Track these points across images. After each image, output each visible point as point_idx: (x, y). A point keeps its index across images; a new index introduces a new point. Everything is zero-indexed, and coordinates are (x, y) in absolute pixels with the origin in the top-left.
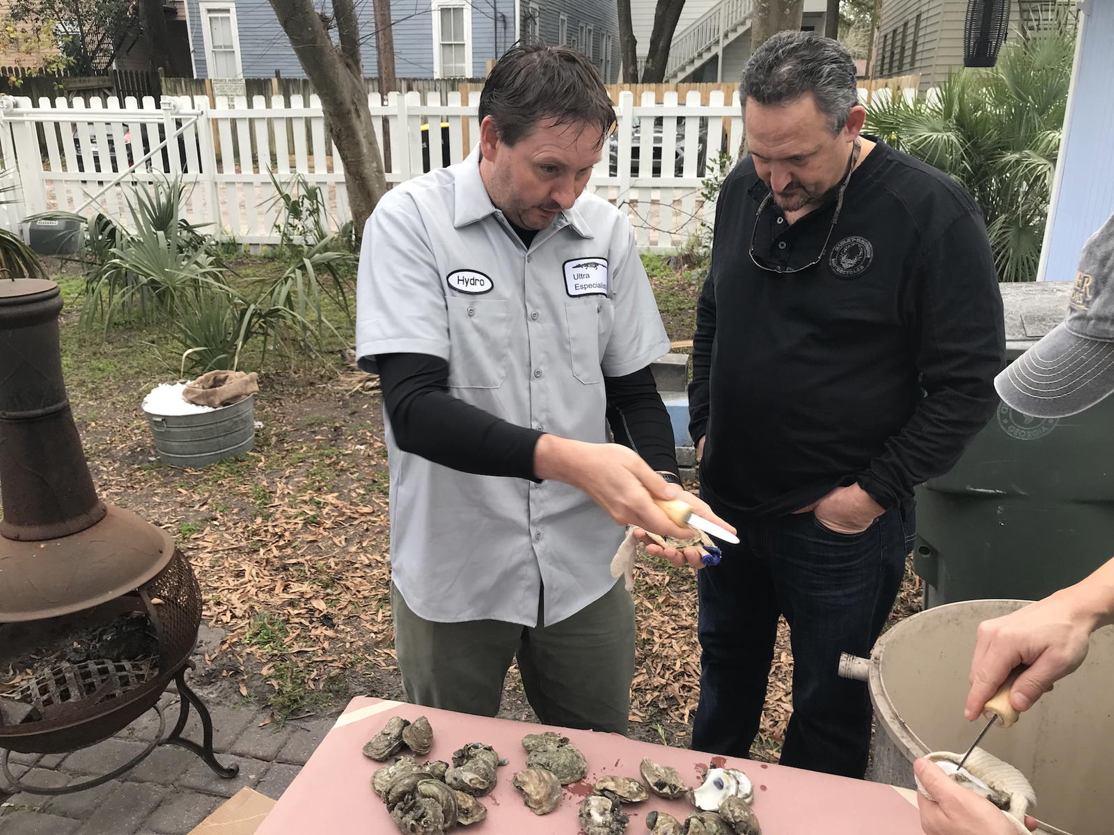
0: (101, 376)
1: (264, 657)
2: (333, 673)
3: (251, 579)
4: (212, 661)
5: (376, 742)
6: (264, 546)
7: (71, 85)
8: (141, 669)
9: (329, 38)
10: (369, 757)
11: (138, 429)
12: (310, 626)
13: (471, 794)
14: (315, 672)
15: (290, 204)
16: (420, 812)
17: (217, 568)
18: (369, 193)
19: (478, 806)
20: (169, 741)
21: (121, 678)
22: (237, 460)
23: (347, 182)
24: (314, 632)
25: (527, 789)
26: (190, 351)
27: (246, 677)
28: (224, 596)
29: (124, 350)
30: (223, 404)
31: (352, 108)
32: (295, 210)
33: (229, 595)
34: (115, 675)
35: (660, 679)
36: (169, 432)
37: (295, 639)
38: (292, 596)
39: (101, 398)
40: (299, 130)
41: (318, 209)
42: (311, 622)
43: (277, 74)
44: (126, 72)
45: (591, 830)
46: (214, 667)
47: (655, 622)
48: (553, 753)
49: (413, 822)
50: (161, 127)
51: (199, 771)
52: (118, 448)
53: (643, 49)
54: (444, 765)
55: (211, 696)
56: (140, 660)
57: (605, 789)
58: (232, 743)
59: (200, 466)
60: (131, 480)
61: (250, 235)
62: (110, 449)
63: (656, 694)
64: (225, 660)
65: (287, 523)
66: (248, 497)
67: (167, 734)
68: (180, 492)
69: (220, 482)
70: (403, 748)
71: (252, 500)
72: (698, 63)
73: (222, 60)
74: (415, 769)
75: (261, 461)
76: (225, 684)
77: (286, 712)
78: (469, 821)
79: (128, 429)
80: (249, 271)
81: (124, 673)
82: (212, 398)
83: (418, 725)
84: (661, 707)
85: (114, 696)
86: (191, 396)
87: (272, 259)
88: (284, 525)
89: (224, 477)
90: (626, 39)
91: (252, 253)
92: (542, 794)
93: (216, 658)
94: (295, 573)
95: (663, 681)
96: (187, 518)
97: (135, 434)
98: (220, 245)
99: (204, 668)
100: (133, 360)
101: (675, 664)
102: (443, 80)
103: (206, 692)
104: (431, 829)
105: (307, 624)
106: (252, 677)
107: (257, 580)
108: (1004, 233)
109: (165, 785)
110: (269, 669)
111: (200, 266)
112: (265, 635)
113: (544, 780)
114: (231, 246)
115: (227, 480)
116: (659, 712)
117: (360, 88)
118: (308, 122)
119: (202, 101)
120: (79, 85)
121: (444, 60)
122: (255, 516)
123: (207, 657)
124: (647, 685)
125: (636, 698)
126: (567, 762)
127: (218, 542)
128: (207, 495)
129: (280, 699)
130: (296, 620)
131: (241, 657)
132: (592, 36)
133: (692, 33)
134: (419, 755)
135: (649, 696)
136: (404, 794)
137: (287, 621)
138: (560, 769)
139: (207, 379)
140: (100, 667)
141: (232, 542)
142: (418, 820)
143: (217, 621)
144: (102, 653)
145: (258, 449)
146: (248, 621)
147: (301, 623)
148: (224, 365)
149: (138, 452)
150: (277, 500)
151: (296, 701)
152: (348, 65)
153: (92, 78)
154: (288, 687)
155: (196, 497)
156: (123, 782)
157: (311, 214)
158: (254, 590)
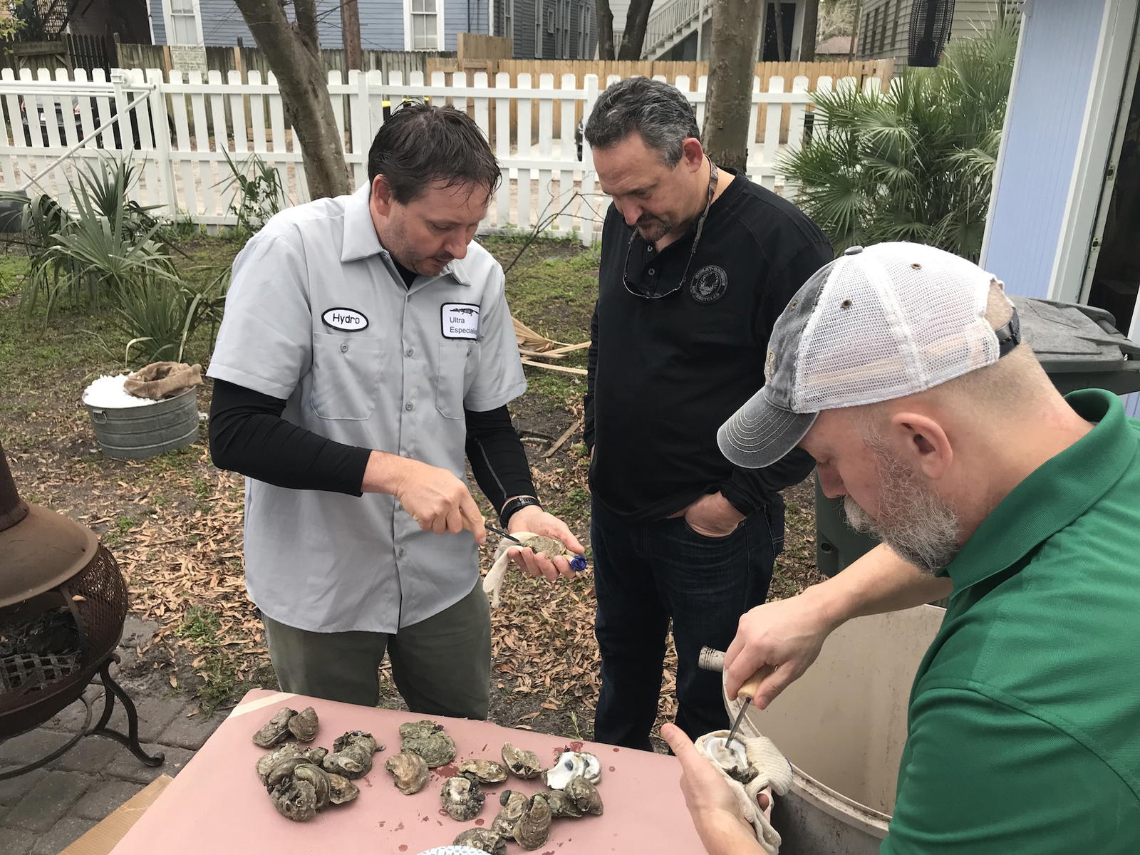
0: (44, 363)
1: (196, 649)
2: (263, 665)
3: (187, 572)
4: (144, 654)
5: (265, 730)
6: (202, 539)
7: (22, 51)
8: (67, 663)
9: (285, 15)
10: (258, 745)
11: (80, 420)
12: (243, 619)
13: (345, 777)
14: (246, 664)
15: (246, 185)
16: (295, 793)
17: (153, 562)
18: (327, 174)
19: (351, 788)
20: (95, 731)
21: (46, 671)
22: (179, 453)
23: (305, 163)
24: (246, 625)
25: (397, 772)
26: (134, 341)
27: (176, 669)
28: (160, 588)
29: (70, 336)
30: (165, 396)
31: (310, 88)
32: (251, 191)
33: (164, 589)
34: (40, 669)
35: (578, 668)
36: (110, 424)
37: (227, 632)
38: (227, 590)
39: (43, 387)
40: (257, 107)
41: (275, 190)
42: (244, 615)
43: (240, 42)
44: (80, 37)
45: (450, 808)
46: (145, 660)
47: (580, 613)
48: (425, 739)
49: (288, 802)
50: (112, 101)
51: (124, 761)
52: (59, 440)
53: (620, 24)
54: (323, 751)
55: (142, 688)
56: (67, 654)
57: (467, 771)
58: (160, 733)
59: (143, 458)
60: (70, 473)
61: (207, 215)
62: (51, 441)
63: (573, 682)
64: (157, 653)
65: (226, 517)
66: (189, 490)
67: (92, 726)
68: (120, 485)
69: (161, 475)
70: (289, 736)
71: (192, 493)
72: (677, 39)
73: (182, 25)
74: (296, 755)
75: (204, 453)
76: (156, 676)
77: (214, 702)
78: (341, 801)
79: (70, 420)
80: (203, 254)
81: (50, 667)
82: (154, 390)
83: (304, 715)
84: (577, 695)
85: (39, 688)
86: (132, 389)
87: (229, 240)
88: (223, 519)
89: (165, 469)
90: (602, 13)
91: (209, 234)
92: (410, 776)
93: (147, 650)
94: (231, 567)
95: (581, 671)
96: (126, 512)
97: (77, 425)
98: (175, 226)
99: (135, 661)
100: (79, 347)
101: (594, 654)
102: (413, 52)
103: (136, 684)
104: (304, 808)
105: (240, 617)
106: (183, 669)
107: (193, 573)
108: (951, 230)
109: (91, 774)
110: (200, 661)
111: (148, 253)
112: (198, 628)
113: (413, 763)
114: (187, 227)
115: (169, 473)
116: (574, 700)
117: (317, 67)
118: (266, 98)
119: (155, 74)
120: (29, 50)
121: (415, 31)
122: (195, 510)
123: (139, 650)
124: (565, 674)
125: (554, 687)
126: (436, 748)
127: (156, 535)
128: (147, 488)
129: (209, 690)
130: (230, 613)
131: (173, 649)
132: (570, 8)
133: (671, 8)
134: (304, 742)
135: (566, 684)
136: (282, 777)
137: (220, 614)
138: (429, 753)
139: (150, 371)
140: (26, 660)
141: (170, 536)
142: (293, 800)
143: (150, 615)
144: (29, 648)
145: (202, 441)
146: (181, 615)
147: (234, 616)
148: (170, 356)
149: (79, 444)
150: (217, 493)
151: (224, 692)
152: (305, 44)
153: (43, 43)
154: (218, 678)
155: (137, 490)
156: (51, 771)
157: (268, 196)
158: (189, 584)
